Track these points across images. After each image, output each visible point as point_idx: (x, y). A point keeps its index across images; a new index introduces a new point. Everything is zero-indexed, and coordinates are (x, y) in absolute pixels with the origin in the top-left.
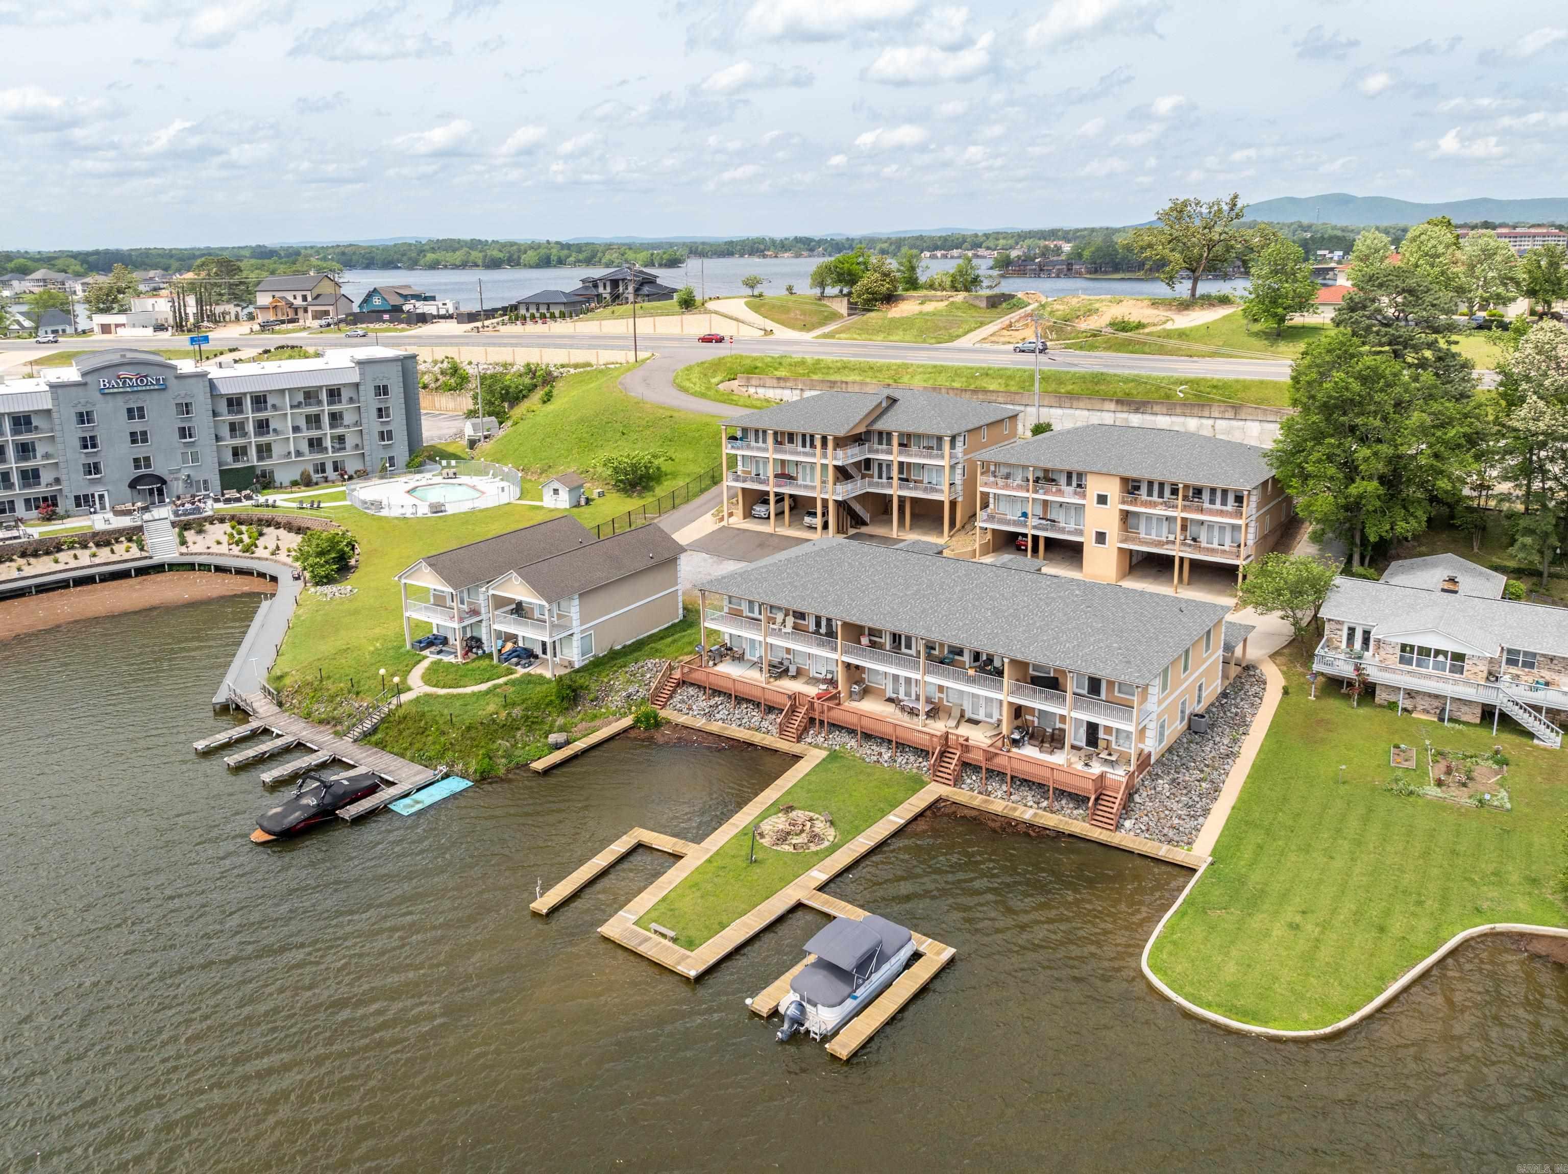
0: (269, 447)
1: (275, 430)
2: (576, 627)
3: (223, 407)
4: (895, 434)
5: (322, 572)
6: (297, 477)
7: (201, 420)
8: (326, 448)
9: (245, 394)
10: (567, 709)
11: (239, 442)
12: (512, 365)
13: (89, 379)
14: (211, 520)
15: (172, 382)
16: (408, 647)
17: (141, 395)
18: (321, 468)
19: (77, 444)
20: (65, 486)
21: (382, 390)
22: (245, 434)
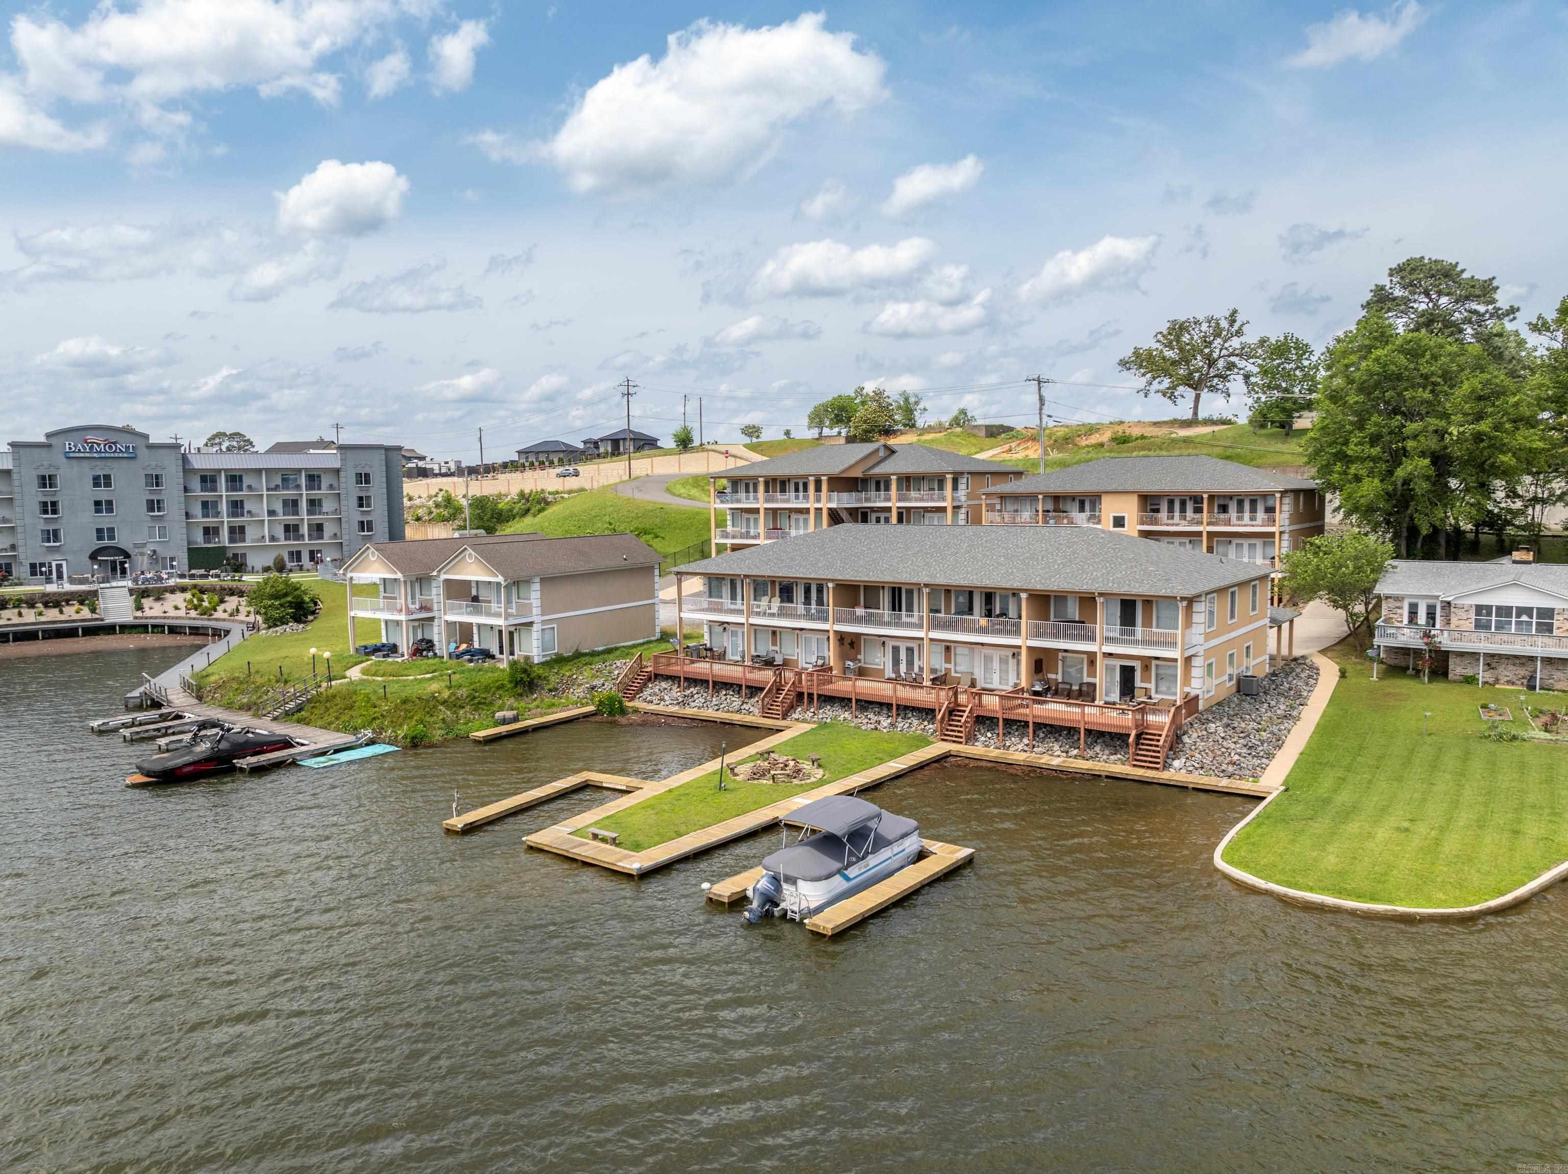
0: (242, 529)
1: (249, 512)
2: (536, 616)
3: (196, 484)
4: (894, 478)
5: (276, 614)
6: (270, 563)
7: (171, 493)
8: (303, 536)
9: (219, 471)
10: (521, 695)
11: (211, 521)
12: (506, 496)
13: (53, 441)
14: (172, 590)
15: (143, 452)
16: (352, 652)
17: (109, 463)
18: (296, 556)
19: (37, 508)
20: (21, 552)
21: (364, 478)
22: (217, 514)
